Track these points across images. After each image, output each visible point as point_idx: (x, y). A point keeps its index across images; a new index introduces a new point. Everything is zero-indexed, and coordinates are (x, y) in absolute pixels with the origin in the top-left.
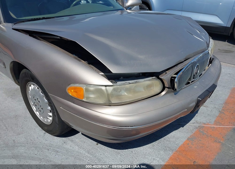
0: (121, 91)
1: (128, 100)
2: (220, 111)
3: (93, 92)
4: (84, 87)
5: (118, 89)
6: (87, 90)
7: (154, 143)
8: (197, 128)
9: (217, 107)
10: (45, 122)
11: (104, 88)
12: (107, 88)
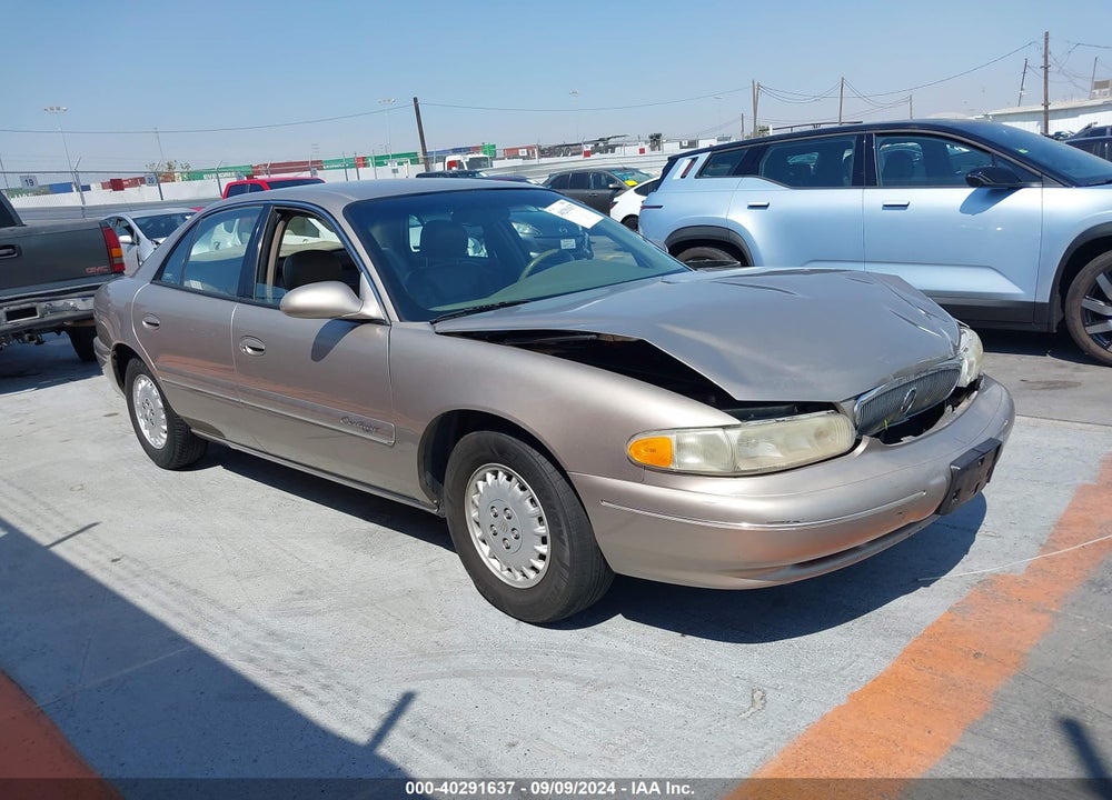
0: (755, 445)
1: (783, 464)
2: (1041, 545)
3: (693, 450)
4: (673, 437)
5: (749, 438)
6: (680, 446)
7: (850, 623)
8: (973, 586)
9: (1031, 534)
10: (519, 583)
11: (720, 432)
12: (728, 432)
